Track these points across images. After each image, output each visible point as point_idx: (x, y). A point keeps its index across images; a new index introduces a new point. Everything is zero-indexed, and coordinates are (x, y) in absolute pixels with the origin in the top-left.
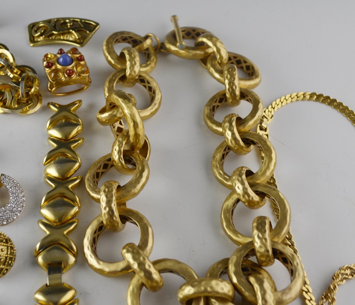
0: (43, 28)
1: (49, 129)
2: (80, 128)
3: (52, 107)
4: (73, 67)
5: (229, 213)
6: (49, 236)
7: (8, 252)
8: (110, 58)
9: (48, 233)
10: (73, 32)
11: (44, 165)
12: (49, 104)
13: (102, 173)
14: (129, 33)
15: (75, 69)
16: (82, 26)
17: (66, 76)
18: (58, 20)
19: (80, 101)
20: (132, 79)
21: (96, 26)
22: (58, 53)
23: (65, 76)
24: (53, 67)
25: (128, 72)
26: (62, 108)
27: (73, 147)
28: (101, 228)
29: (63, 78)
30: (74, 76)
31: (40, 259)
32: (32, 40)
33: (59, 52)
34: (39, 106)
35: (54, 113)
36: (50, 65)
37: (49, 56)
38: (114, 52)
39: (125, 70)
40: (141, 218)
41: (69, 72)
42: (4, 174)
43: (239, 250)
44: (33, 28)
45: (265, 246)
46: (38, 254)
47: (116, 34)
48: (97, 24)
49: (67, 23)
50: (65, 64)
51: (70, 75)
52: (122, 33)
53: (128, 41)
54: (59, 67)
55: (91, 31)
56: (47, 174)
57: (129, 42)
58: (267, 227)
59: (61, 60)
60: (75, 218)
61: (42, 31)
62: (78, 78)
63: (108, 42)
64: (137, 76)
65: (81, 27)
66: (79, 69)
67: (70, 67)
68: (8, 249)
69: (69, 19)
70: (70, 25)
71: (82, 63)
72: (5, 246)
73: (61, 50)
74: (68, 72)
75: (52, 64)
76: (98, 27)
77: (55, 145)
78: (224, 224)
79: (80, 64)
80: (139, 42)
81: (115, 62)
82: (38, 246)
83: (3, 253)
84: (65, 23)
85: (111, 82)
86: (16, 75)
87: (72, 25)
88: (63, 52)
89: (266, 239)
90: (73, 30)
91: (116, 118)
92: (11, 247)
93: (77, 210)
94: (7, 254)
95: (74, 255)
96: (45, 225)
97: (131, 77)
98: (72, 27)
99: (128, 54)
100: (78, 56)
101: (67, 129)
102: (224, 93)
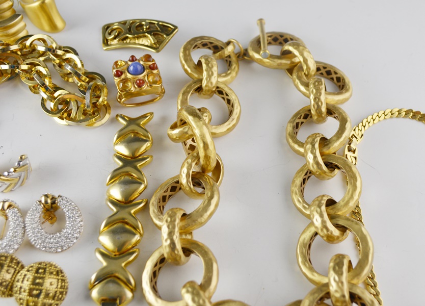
0: (117, 31)
1: (116, 144)
2: (149, 145)
3: (120, 119)
4: (144, 76)
5: (305, 247)
6: (105, 268)
7: (58, 285)
8: (186, 67)
9: (105, 264)
10: (149, 35)
11: (108, 185)
12: (117, 116)
13: (170, 196)
14: (209, 38)
15: (146, 79)
16: (159, 29)
17: (136, 86)
18: (134, 22)
19: (152, 114)
20: (208, 91)
21: (174, 30)
22: (130, 61)
23: (134, 87)
24: (123, 77)
25: (204, 84)
26: (131, 121)
27: (140, 166)
28: (162, 260)
29: (132, 89)
30: (145, 87)
31: (95, 293)
32: (106, 42)
33: (131, 59)
34: (107, 117)
35: (122, 127)
36: (119, 73)
37: (119, 64)
38: (191, 60)
39: (201, 80)
40: (206, 252)
41: (140, 82)
42: (61, 195)
43: (313, 293)
44: (107, 29)
45: (342, 290)
46: (94, 286)
47: (195, 39)
48: (176, 27)
49: (143, 25)
50: (136, 73)
51: (140, 86)
52: (202, 38)
53: (208, 46)
54: (129, 76)
55: (168, 35)
56: (110, 196)
57: (209, 48)
58: (345, 268)
59: (131, 68)
60: (136, 247)
61: (116, 34)
62: (149, 88)
63: (185, 49)
64: (214, 87)
65: (158, 31)
66: (151, 79)
67: (141, 76)
68: (58, 282)
69: (144, 20)
70: (146, 28)
71: (155, 72)
72: (55, 278)
73: (133, 57)
74: (138, 82)
75: (122, 73)
76: (176, 30)
77: (120, 163)
78: (300, 260)
79: (152, 73)
80: (220, 48)
81: (191, 70)
82: (93, 277)
83: (52, 287)
84: (141, 26)
85: (185, 93)
86: (83, 83)
87: (148, 28)
88: (134, 59)
89: (342, 283)
90: (148, 34)
91: (187, 135)
92: (62, 280)
93: (139, 238)
94: (57, 288)
95: (132, 290)
96: (103, 254)
97: (207, 88)
98: (148, 30)
99: (205, 63)
100: (151, 63)
101: (135, 145)
102: (308, 109)
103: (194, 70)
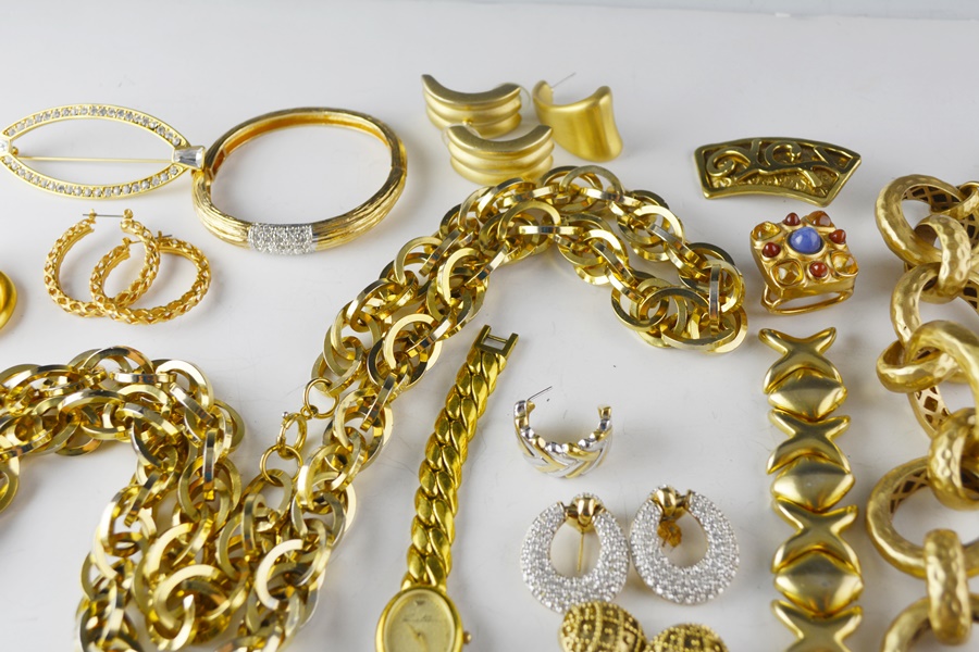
0: (734, 159)
1: (768, 392)
2: (840, 396)
3: (771, 339)
4: (824, 256)
6: (801, 642)
8: (894, 237)
9: (801, 635)
10: (805, 172)
11: (769, 473)
12: (762, 332)
13: (901, 500)
14: (929, 179)
15: (828, 261)
16: (823, 159)
17: (811, 275)
18: (767, 142)
19: (833, 331)
20: (953, 288)
21: (854, 161)
22: (785, 222)
23: (808, 277)
24: (781, 256)
25: (944, 274)
26: (797, 346)
27: (833, 436)
29: (803, 282)
30: (828, 279)
32: (708, 185)
33: (789, 220)
34: (742, 334)
35: (779, 357)
36: (774, 249)
37: (768, 229)
38: (905, 224)
39: (937, 266)
41: (820, 268)
42: (693, 490)
44: (707, 158)
47: (902, 181)
48: (856, 157)
49: (788, 150)
50: (806, 249)
51: (818, 275)
52: (916, 178)
53: (923, 196)
54: (793, 254)
55: (844, 171)
56: (777, 495)
57: (925, 199)
59: (799, 240)
60: (855, 603)
61: (733, 167)
62: (835, 280)
63: (887, 196)
64: (963, 282)
65: (823, 163)
66: (838, 262)
67: (816, 257)
69: (789, 140)
70: (795, 158)
71: (840, 247)
73: (793, 216)
74: (816, 267)
75: (779, 249)
76: (858, 162)
77: (792, 432)
79: (836, 249)
80: (949, 199)
81: (907, 246)
84: (783, 150)
85: (907, 292)
86: (690, 265)
87: (799, 158)
88: (796, 221)
90: (804, 169)
91: (930, 379)
93: (859, 586)
96: (787, 610)
97: (950, 284)
98: (799, 162)
99: (945, 233)
100: (832, 230)
101: (810, 395)
103: (911, 244)
